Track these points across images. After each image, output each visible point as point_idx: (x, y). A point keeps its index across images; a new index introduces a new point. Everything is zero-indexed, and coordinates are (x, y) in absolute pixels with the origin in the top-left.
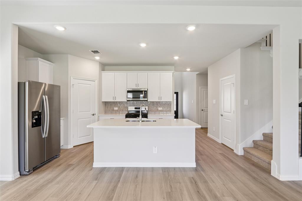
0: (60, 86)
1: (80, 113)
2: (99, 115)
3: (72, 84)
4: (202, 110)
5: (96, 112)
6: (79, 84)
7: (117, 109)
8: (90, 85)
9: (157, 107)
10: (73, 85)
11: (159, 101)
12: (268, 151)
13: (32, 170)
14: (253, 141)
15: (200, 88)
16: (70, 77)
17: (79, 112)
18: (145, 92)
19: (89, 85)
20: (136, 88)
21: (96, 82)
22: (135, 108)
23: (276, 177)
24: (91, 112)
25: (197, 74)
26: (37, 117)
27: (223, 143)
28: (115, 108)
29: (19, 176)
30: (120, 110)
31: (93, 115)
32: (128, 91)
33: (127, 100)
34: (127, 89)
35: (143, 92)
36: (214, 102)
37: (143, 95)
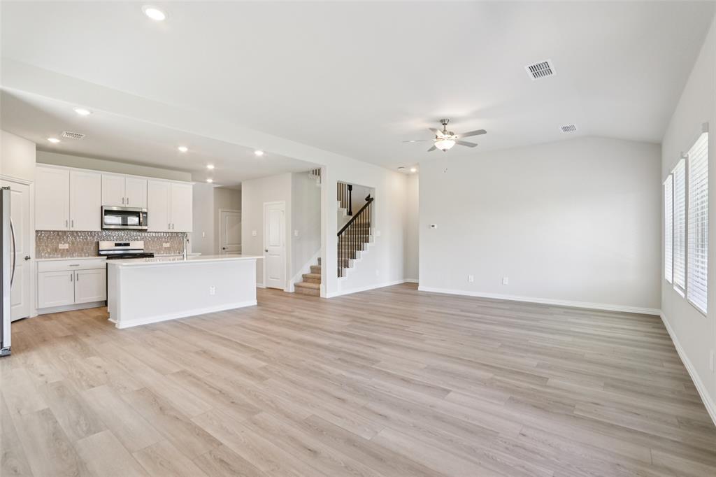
2: (37, 260)
4: (224, 249)
5: (32, 254)
7: (67, 247)
8: (21, 192)
11: (170, 231)
12: (316, 280)
14: (303, 275)
15: (220, 210)
18: (145, 215)
19: (19, 193)
20: (123, 206)
22: (116, 245)
24: (22, 252)
25: (216, 188)
27: (269, 286)
28: (60, 245)
30: (75, 251)
31: (27, 259)
32: (105, 211)
33: (102, 229)
34: (102, 207)
35: (141, 214)
36: (254, 233)
37: (141, 219)
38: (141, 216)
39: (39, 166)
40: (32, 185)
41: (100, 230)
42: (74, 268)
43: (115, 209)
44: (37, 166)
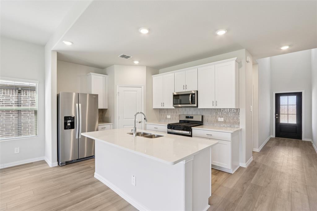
0: (98, 95)
2: (146, 123)
5: (143, 120)
6: (125, 92)
7: (170, 117)
8: (136, 91)
9: (216, 117)
10: (118, 92)
11: (214, 107)
13: (65, 164)
16: (116, 85)
17: (125, 119)
18: (194, 96)
20: (184, 91)
21: (143, 87)
22: (187, 117)
24: (137, 119)
26: (70, 121)
28: (168, 116)
29: (57, 165)
30: (173, 119)
31: (140, 122)
35: (190, 95)
42: (156, 129)
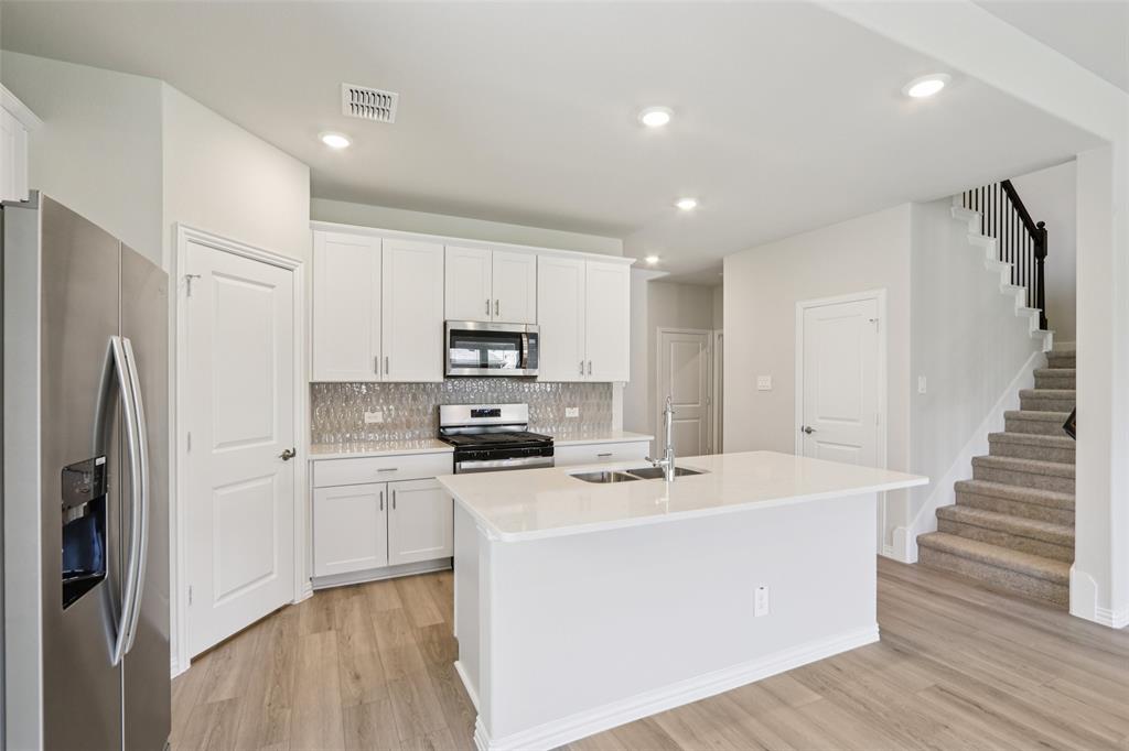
1: (221, 450)
3: (182, 273)
5: (300, 438)
6: (219, 279)
7: (379, 421)
8: (273, 287)
9: (558, 407)
10: (188, 278)
11: (582, 379)
12: (1002, 538)
14: (939, 511)
16: (175, 227)
18: (532, 341)
19: (269, 290)
20: (487, 319)
21: (298, 272)
22: (475, 414)
23: (1096, 619)
24: (274, 442)
25: (651, 281)
28: (368, 414)
31: (286, 456)
32: (454, 332)
33: (446, 376)
34: (445, 324)
35: (525, 339)
36: (764, 382)
37: (525, 351)
38: (525, 344)
39: (320, 229)
40: (300, 271)
41: (440, 379)
42: (389, 477)
43: (471, 327)
44: (312, 227)
